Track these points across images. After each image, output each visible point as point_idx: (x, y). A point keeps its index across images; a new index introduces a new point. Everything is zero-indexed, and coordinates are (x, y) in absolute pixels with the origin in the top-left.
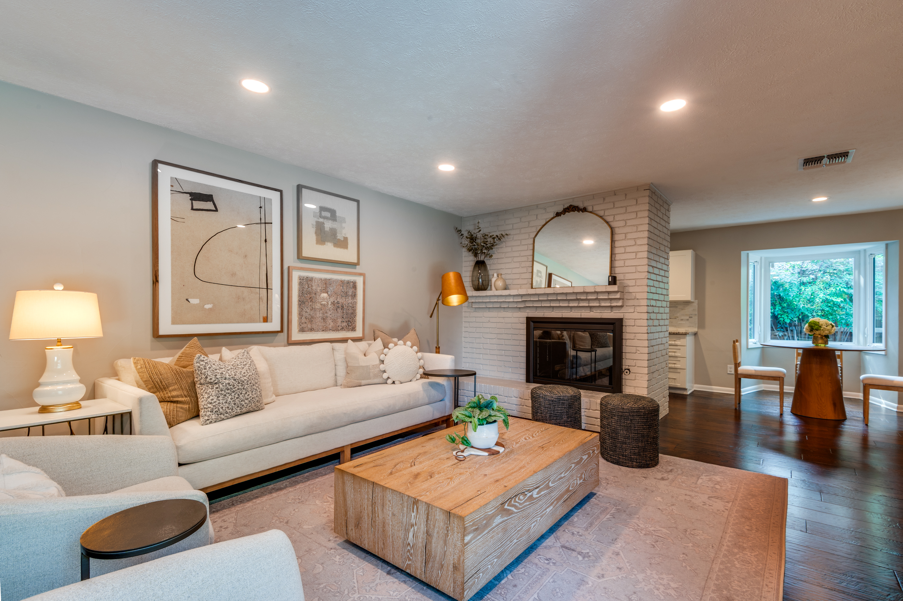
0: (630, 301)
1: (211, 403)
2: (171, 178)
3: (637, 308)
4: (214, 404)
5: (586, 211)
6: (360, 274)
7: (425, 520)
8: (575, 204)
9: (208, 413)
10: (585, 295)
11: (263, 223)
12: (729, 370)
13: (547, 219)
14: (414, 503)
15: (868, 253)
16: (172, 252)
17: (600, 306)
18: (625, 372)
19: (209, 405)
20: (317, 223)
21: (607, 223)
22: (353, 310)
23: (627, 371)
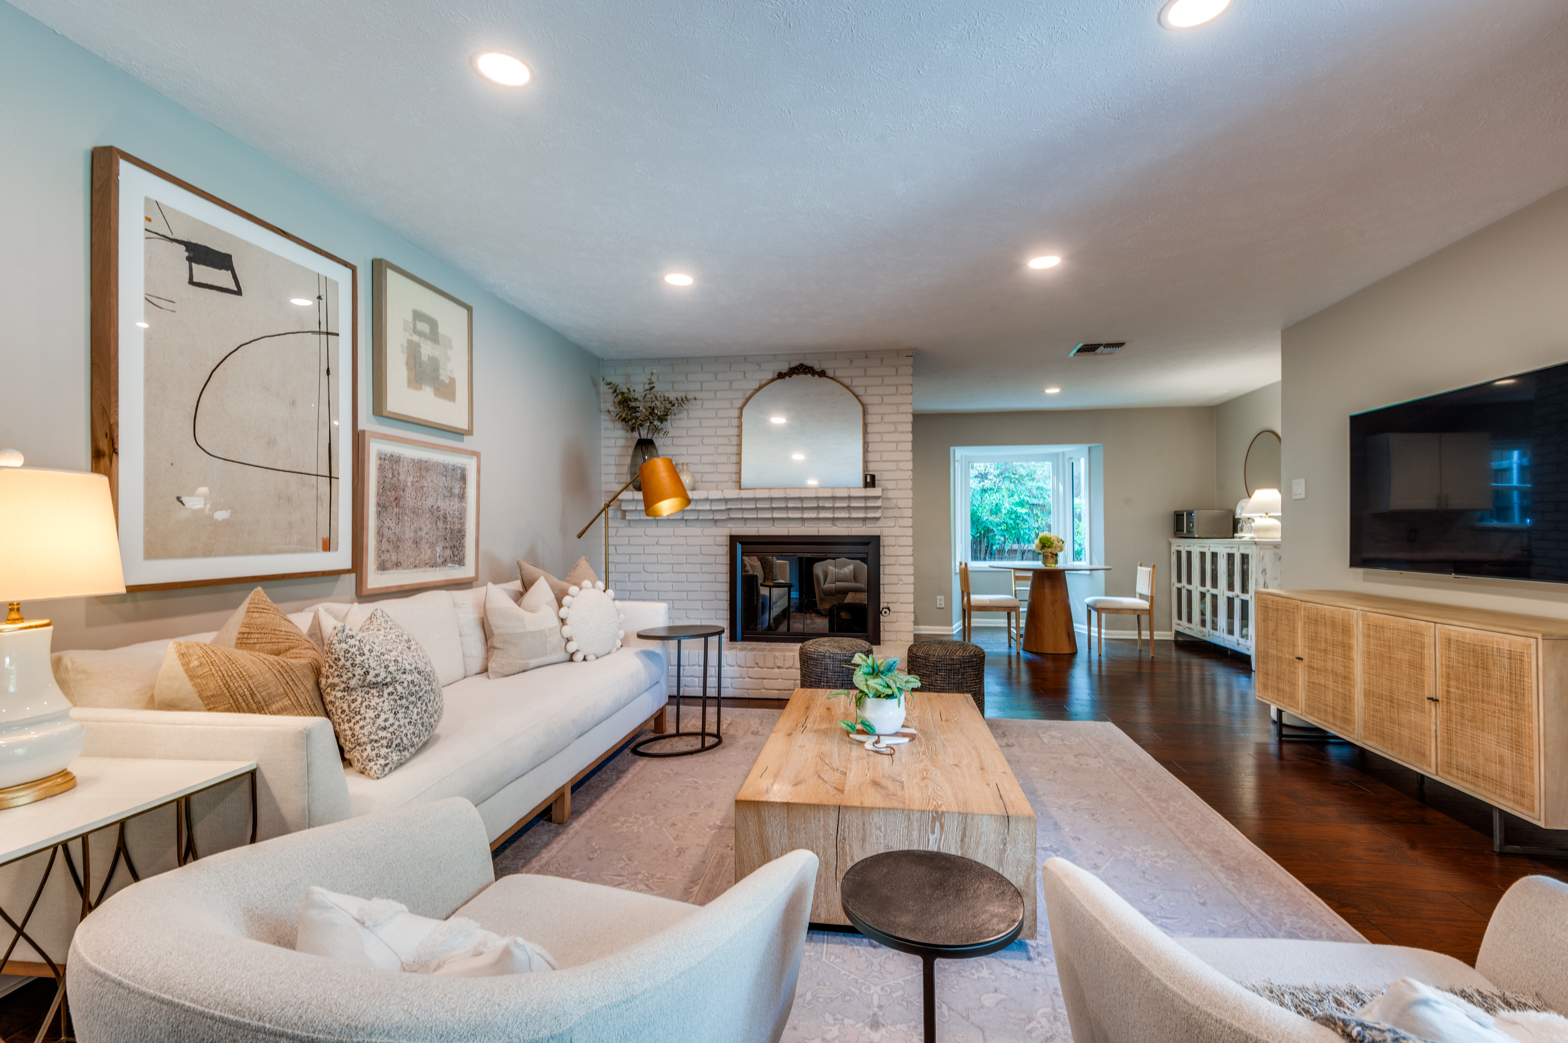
0: (890, 510)
1: (385, 729)
2: (147, 200)
3: (900, 520)
4: (391, 730)
5: (826, 377)
6: (476, 454)
7: (959, 839)
8: (808, 363)
9: (384, 751)
10: (831, 501)
11: (323, 333)
12: (938, 602)
13: (761, 380)
14: (934, 819)
15: (1067, 457)
16: (147, 381)
17: (849, 518)
18: (883, 612)
19: (382, 734)
20: (410, 342)
21: (857, 396)
22: (460, 523)
23: (885, 610)
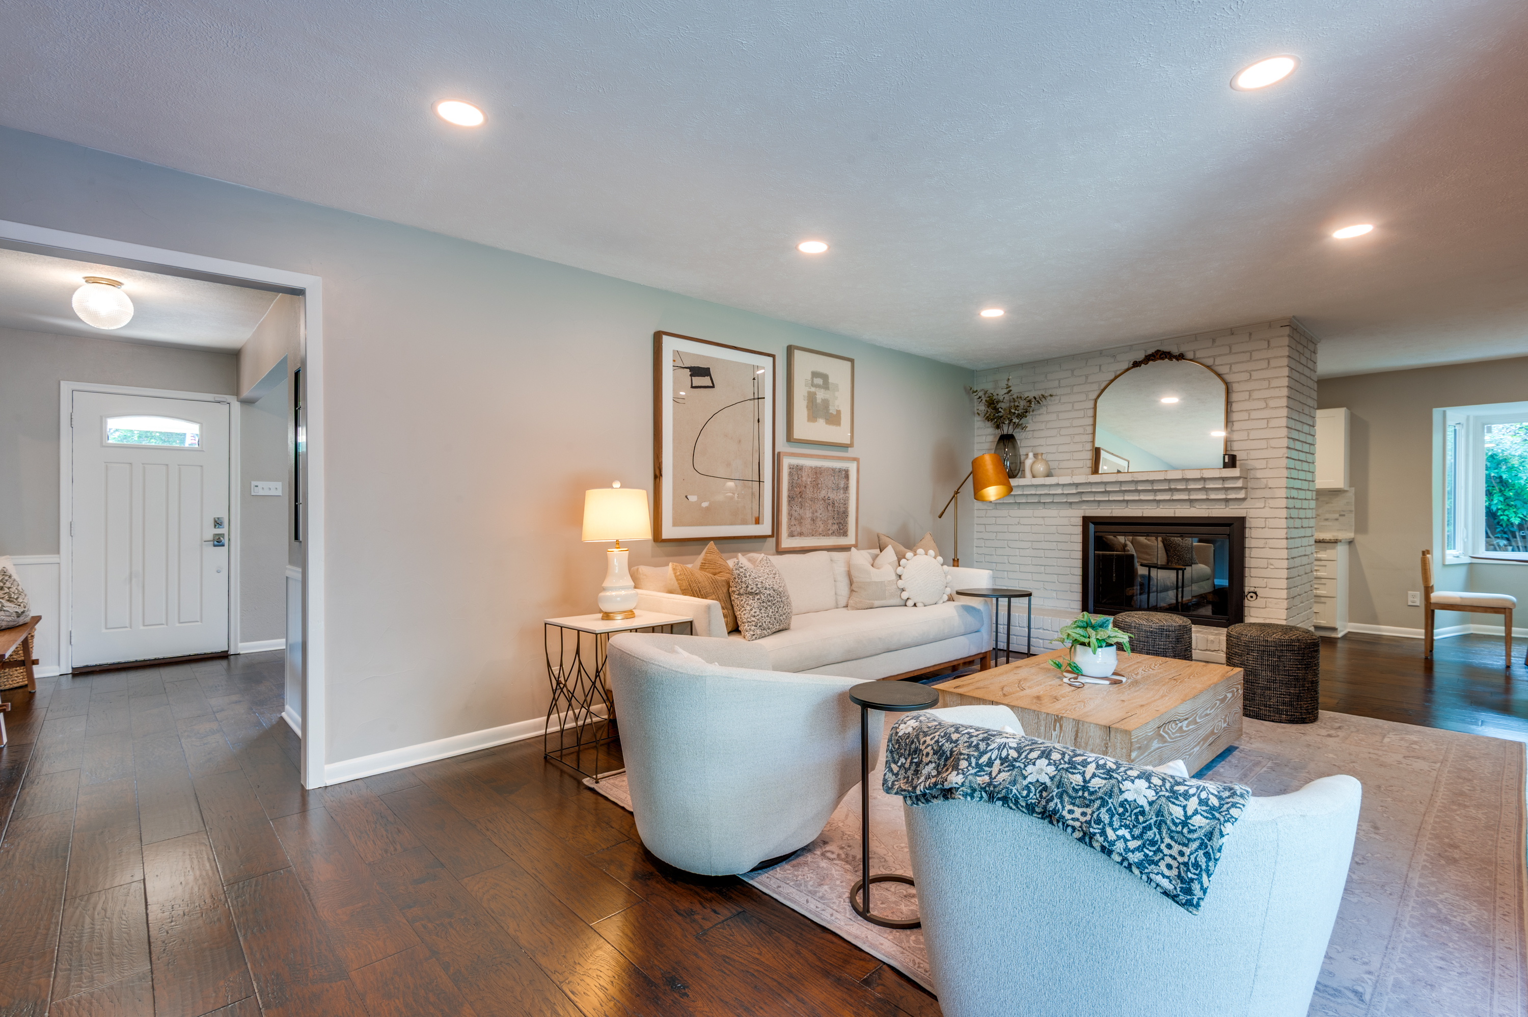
0: (1258, 491)
1: (754, 616)
2: (674, 351)
3: (1270, 501)
4: (757, 618)
5: (1184, 359)
6: (855, 459)
7: (1073, 738)
8: (1166, 348)
9: (753, 628)
10: (1184, 483)
11: (756, 399)
12: (1410, 599)
13: (1117, 371)
14: (1055, 720)
16: (673, 440)
17: (1208, 500)
18: (1249, 596)
19: (753, 619)
20: (809, 393)
21: (1219, 375)
22: (845, 508)
23: (1252, 594)
